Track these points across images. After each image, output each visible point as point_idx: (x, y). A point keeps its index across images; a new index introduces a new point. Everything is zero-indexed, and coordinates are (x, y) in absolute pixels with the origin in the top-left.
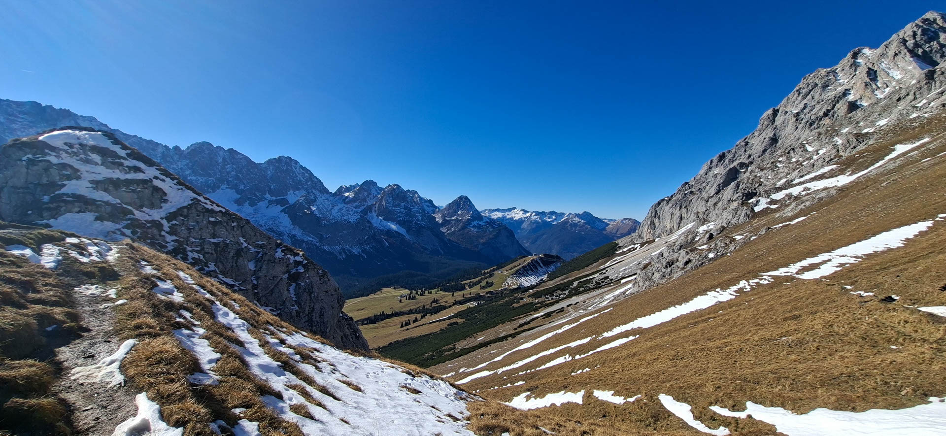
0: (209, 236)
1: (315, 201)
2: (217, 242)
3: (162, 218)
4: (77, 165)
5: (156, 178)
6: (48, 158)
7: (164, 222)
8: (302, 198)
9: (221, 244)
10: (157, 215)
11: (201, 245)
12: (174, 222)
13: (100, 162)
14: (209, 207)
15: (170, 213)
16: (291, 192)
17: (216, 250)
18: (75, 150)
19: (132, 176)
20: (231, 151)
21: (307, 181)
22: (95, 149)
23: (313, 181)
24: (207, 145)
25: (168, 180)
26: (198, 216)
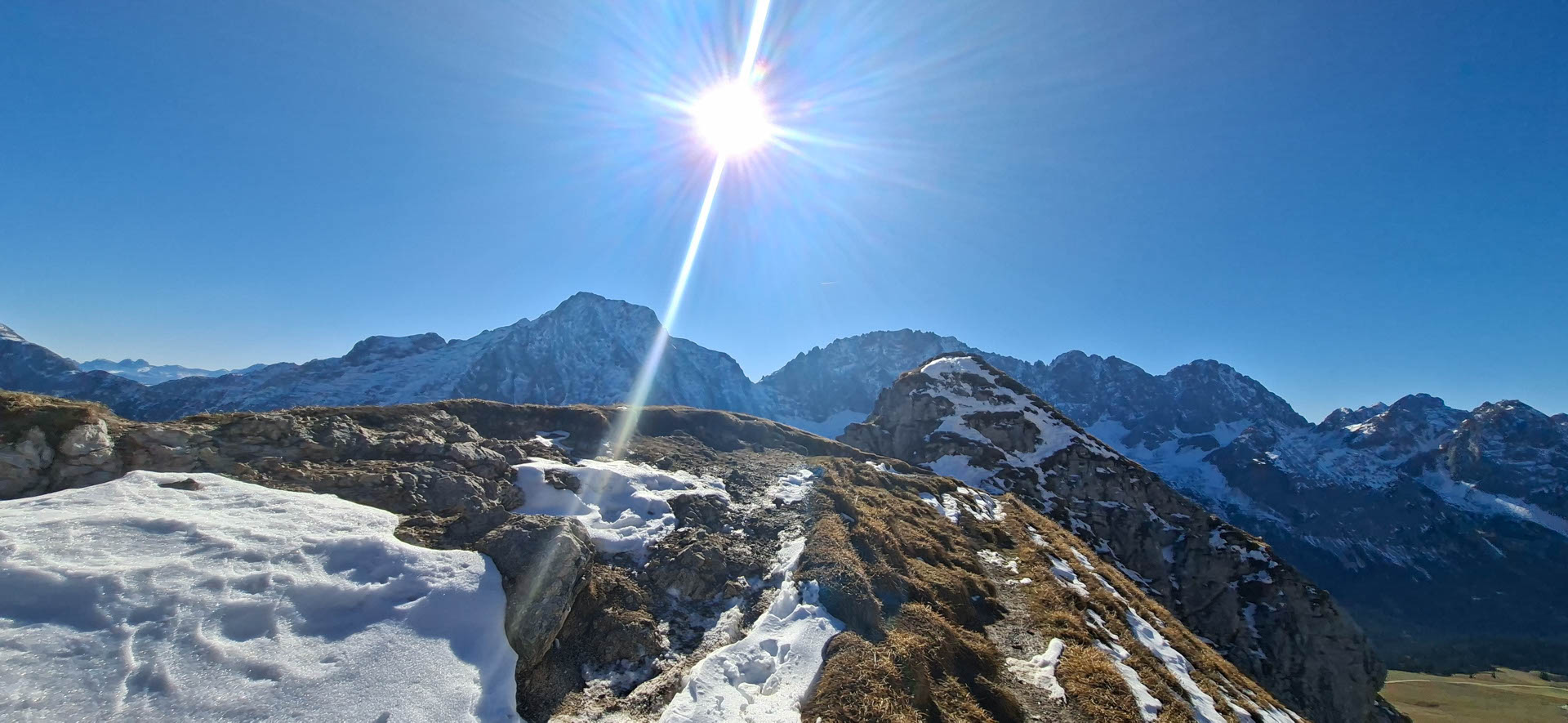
0: (1098, 497)
1: (1274, 441)
2: (1109, 506)
3: (1036, 466)
4: (953, 398)
5: (1027, 409)
6: (928, 391)
7: (1039, 471)
8: (1246, 436)
9: (1117, 510)
10: (1030, 460)
11: (1087, 510)
12: (1051, 472)
13: (971, 393)
14: (1094, 450)
15: (1046, 459)
16: (1222, 422)
17: (1108, 519)
18: (949, 381)
19: (1002, 408)
20: (1113, 360)
21: (1253, 402)
22: (968, 378)
23: (1266, 403)
24: (1076, 356)
25: (1040, 411)
26: (1081, 464)
